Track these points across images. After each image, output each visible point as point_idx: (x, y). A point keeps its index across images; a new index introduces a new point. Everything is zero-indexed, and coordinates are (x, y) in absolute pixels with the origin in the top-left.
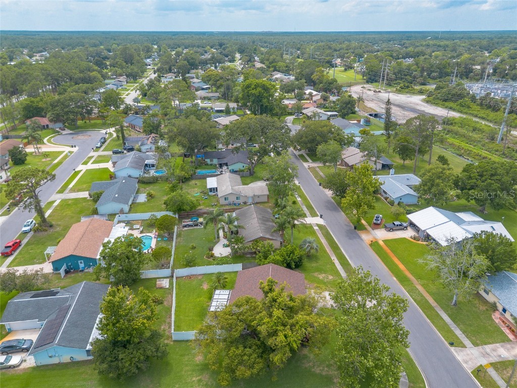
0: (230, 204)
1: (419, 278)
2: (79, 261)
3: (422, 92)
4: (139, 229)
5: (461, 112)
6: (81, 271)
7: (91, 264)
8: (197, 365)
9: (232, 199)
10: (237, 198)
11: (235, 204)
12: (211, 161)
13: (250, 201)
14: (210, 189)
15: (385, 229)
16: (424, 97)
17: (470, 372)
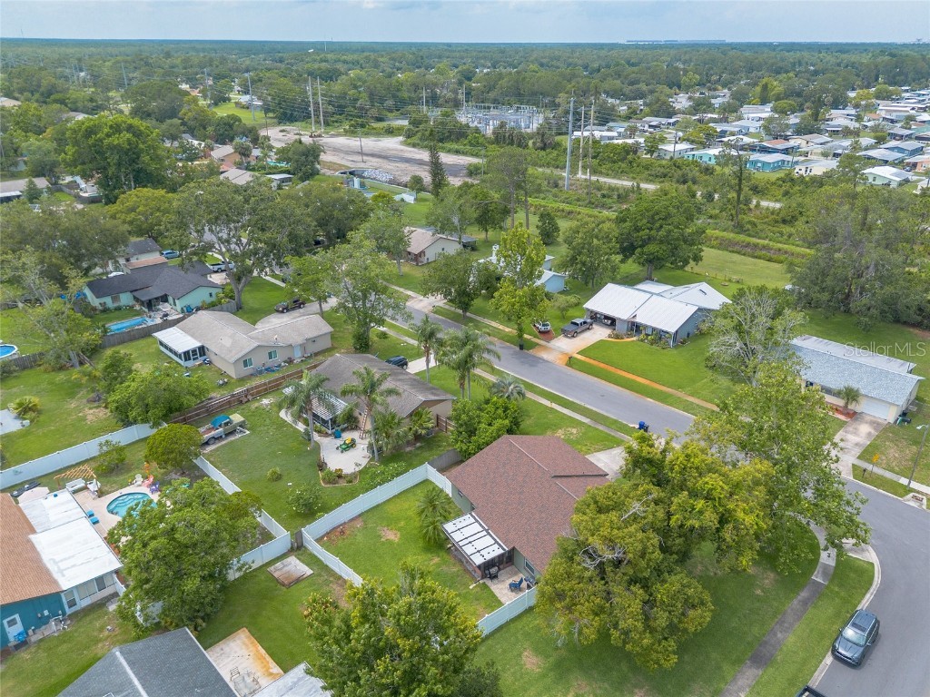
0: (260, 372)
1: (679, 387)
2: (5, 622)
3: (392, 132)
4: (85, 488)
5: (476, 155)
6: (17, 647)
7: (46, 613)
8: (544, 676)
9: (260, 360)
10: (270, 354)
11: (269, 370)
12: (115, 299)
13: (297, 356)
14: (185, 353)
15: (566, 336)
16: (401, 138)
17: (852, 478)
